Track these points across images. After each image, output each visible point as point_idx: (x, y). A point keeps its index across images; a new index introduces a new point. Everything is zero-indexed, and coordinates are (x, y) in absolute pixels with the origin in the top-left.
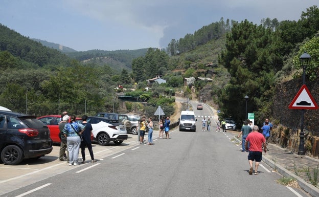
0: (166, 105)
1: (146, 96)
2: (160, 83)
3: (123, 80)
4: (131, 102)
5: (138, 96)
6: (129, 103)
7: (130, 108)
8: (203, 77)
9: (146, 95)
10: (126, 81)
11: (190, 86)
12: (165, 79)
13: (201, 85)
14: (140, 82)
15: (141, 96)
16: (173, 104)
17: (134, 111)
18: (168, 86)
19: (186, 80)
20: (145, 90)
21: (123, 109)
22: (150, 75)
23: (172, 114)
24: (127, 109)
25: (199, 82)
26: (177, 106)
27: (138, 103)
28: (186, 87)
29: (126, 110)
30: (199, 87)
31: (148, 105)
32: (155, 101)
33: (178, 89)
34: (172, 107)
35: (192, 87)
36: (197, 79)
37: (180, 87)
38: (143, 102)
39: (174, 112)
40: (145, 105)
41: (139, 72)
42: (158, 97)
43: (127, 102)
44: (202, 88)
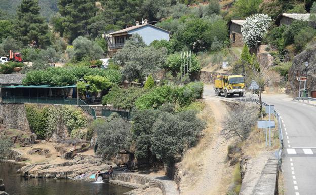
0: (170, 111)
1: (99, 84)
2: (148, 41)
3: (25, 33)
4: (46, 106)
5: (72, 83)
6: (39, 108)
7: (43, 127)
8: (301, 12)
9: (97, 78)
10: (35, 38)
11: (254, 45)
12: (166, 29)
13: (298, 38)
14: (81, 40)
15: (81, 84)
16: (194, 106)
17: (54, 136)
18: (176, 48)
19: (240, 26)
20: (99, 65)
21: (17, 132)
22: (118, 18)
23: (193, 144)
24: (33, 129)
25: (288, 28)
26: (210, 112)
27: (70, 108)
28: (239, 51)
29: (27, 134)
30: (290, 47)
31: (106, 113)
32: (130, 97)
33: (209, 58)
34: (191, 118)
35: (263, 49)
36: (278, 20)
37: (217, 50)
38: (89, 102)
39: (199, 137)
40: (92, 113)
41: (81, 11)
42: (142, 85)
43: (29, 105)
44: (299, 49)
